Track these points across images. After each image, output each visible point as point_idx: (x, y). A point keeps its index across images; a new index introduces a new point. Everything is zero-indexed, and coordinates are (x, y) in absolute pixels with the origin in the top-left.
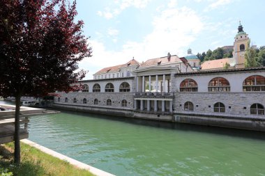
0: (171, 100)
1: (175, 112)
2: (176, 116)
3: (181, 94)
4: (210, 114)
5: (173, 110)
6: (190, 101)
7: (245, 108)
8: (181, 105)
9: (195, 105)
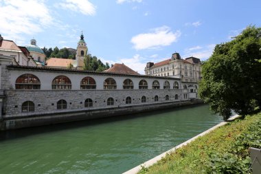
0: (0, 100)
2: (8, 122)
4: (53, 112)
5: (3, 114)
6: (31, 100)
7: (81, 103)
8: (16, 107)
9: (36, 104)
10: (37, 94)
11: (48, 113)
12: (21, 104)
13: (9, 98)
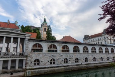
0: (25, 58)
1: (27, 68)
2: (27, 71)
3: (32, 54)
4: (48, 66)
5: (26, 66)
6: (38, 58)
7: (62, 61)
8: (31, 62)
9: (40, 61)
10: (41, 55)
11: (46, 66)
12: (34, 61)
13: (28, 57)
